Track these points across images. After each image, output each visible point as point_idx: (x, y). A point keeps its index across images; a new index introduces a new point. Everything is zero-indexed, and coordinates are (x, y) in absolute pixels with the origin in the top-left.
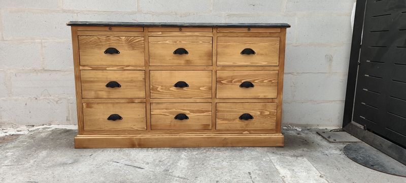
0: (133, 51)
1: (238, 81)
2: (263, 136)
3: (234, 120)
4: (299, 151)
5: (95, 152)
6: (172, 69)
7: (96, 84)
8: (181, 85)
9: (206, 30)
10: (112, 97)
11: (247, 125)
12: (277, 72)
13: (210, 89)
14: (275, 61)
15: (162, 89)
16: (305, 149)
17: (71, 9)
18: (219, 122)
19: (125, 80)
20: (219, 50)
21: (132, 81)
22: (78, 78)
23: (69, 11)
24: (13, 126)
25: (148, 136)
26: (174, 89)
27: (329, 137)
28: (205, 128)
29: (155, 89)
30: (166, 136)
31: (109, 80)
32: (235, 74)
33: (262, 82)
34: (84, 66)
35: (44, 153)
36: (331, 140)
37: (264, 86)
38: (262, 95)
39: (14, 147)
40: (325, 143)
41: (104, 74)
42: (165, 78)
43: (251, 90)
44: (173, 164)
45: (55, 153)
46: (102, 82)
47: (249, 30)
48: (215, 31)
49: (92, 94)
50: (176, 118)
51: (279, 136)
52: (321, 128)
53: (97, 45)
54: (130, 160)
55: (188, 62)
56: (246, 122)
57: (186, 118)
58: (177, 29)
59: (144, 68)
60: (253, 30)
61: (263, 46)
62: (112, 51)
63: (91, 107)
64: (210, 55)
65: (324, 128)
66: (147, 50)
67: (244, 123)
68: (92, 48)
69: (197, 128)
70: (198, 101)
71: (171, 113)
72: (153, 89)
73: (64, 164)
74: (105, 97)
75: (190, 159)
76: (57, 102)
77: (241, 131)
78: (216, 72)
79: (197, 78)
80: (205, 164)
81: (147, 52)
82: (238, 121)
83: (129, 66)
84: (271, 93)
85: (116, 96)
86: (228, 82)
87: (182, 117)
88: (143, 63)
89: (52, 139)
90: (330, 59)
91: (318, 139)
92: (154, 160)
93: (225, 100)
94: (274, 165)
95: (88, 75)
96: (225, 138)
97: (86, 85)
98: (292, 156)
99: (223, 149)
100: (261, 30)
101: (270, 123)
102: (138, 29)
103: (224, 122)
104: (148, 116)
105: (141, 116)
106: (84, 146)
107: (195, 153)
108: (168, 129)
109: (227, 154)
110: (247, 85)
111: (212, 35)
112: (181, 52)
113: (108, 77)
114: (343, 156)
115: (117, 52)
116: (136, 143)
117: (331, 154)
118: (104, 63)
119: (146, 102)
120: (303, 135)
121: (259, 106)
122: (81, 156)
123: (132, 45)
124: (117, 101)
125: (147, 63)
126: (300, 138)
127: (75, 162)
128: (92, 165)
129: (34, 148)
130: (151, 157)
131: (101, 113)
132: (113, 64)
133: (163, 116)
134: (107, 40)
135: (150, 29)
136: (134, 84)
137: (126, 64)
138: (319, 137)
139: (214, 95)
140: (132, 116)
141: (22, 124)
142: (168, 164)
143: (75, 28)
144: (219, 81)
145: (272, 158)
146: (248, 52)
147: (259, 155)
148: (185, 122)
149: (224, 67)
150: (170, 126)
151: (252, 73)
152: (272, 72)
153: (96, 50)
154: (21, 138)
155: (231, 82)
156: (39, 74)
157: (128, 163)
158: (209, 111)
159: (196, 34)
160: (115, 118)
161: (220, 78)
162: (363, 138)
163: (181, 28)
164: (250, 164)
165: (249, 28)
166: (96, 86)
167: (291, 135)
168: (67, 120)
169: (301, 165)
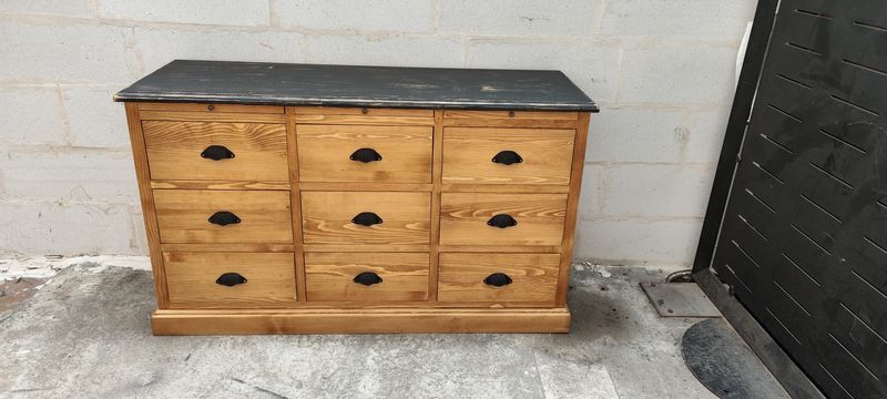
0: (260, 154)
1: (485, 214)
2: (530, 314)
3: (473, 284)
4: (596, 346)
5: (195, 347)
6: (348, 188)
7: (188, 216)
8: (367, 219)
9: (420, 113)
10: (222, 240)
11: (499, 293)
12: (565, 196)
13: (428, 226)
14: (563, 175)
15: (326, 226)
16: (609, 339)
17: (119, 17)
18: (443, 287)
19: (249, 208)
20: (447, 153)
21: (263, 212)
22: (149, 204)
23: (114, 22)
24: (19, 256)
25: (301, 313)
26: (352, 226)
27: (661, 302)
28: (416, 298)
29: (313, 227)
30: (337, 313)
31: (216, 209)
32: (479, 201)
33: (534, 215)
34: (159, 181)
35: (91, 351)
36: (664, 310)
37: (537, 222)
38: (531, 240)
39: (29, 329)
40: (649, 319)
41: (202, 197)
42: (332, 207)
43: (509, 230)
44: (349, 386)
45: (115, 349)
46: (201, 212)
47: (512, 114)
48: (438, 114)
49: (181, 236)
50: (357, 280)
51: (562, 313)
52: (650, 268)
53: (184, 139)
54: (267, 375)
55: (381, 176)
56: (497, 289)
57: (377, 280)
58: (359, 111)
59: (288, 187)
60: (520, 116)
61: (541, 148)
62: (217, 153)
63: (179, 260)
64: (429, 163)
65: (657, 268)
66: (293, 149)
67: (493, 290)
68: (174, 146)
69: (399, 298)
70: (402, 248)
71: (346, 271)
72: (308, 227)
73: (135, 386)
74: (209, 240)
75: (383, 372)
76: (106, 212)
77: (486, 306)
78: (439, 195)
79: (401, 206)
80: (413, 388)
81: (293, 154)
82: (481, 286)
83: (256, 182)
84: (551, 236)
85: (230, 239)
86: (465, 215)
87: (368, 279)
88: (285, 177)
89: (105, 304)
90: (683, 136)
91: (637, 304)
92: (313, 374)
93: (456, 249)
94: (543, 391)
95: (166, 198)
96: (455, 318)
97: (165, 217)
98: (580, 362)
99: (449, 339)
100: (537, 116)
101: (547, 290)
102: (272, 109)
103: (453, 288)
104: (300, 277)
105: (285, 277)
106: (173, 331)
107: (394, 352)
108: (342, 301)
109: (457, 356)
110: (503, 221)
111: (432, 123)
112: (366, 156)
113: (214, 203)
114: (678, 361)
115: (229, 155)
116: (278, 327)
117: (656, 354)
118: (201, 176)
119: (296, 251)
120: (612, 292)
121: (526, 259)
122: (168, 360)
123: (260, 141)
124: (234, 249)
125: (294, 176)
126: (606, 302)
127: (158, 379)
128: (191, 389)
129: (70, 334)
130: (307, 365)
131: (201, 271)
132: (222, 177)
133: (330, 277)
134: (205, 131)
135: (299, 110)
136: (268, 217)
137: (248, 178)
138: (642, 300)
139: (434, 239)
140: (267, 277)
141: (36, 253)
142: (341, 388)
144: (445, 213)
145: (543, 367)
146: (508, 158)
147: (518, 358)
148: (374, 288)
149: (456, 188)
150: (345, 294)
151: (514, 198)
152: (554, 197)
153: (184, 151)
154: (42, 297)
155: (470, 214)
156: (60, 155)
157: (262, 382)
158: (425, 268)
159: (398, 120)
160: (231, 280)
161: (449, 207)
162: (725, 311)
163: (365, 108)
164: (498, 386)
165: (512, 110)
166: (187, 220)
167: (587, 293)
168: (131, 246)
169: (594, 389)
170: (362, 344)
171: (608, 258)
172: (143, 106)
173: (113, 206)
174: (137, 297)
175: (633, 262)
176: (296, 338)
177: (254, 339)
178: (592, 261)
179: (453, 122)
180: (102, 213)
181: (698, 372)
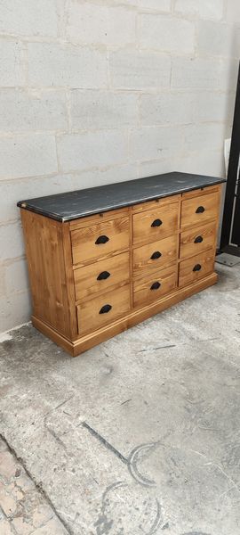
0: (119, 235)
1: (193, 238)
2: (206, 279)
3: (189, 273)
5: (101, 351)
6: (149, 242)
7: (88, 280)
8: (156, 256)
10: (102, 288)
11: (198, 274)
12: (216, 222)
13: (176, 251)
14: (215, 212)
15: (142, 265)
18: (181, 279)
19: (113, 266)
20: (183, 213)
21: (119, 266)
22: (71, 280)
25: (134, 315)
26: (151, 261)
27: (225, 263)
28: (171, 288)
29: (137, 267)
31: (100, 272)
32: (193, 232)
34: (77, 264)
35: (58, 377)
36: (229, 264)
37: (208, 236)
38: (207, 245)
40: (229, 269)
41: (95, 267)
42: (144, 254)
43: (201, 243)
44: (183, 331)
45: (67, 371)
46: (94, 276)
49: (84, 293)
50: (152, 288)
51: (215, 275)
53: (88, 236)
54: (149, 343)
55: (161, 231)
56: (197, 272)
57: (159, 285)
58: (155, 201)
59: (129, 249)
60: (205, 189)
62: (102, 240)
63: (85, 307)
64: (175, 221)
66: (131, 229)
67: (195, 274)
68: (84, 242)
69: (166, 290)
70: (167, 266)
71: (148, 285)
72: (135, 268)
73: (107, 375)
74: (97, 290)
75: (186, 321)
77: (192, 282)
78: (179, 235)
79: (167, 245)
81: (131, 231)
82: (192, 273)
83: (116, 251)
85: (106, 286)
86: (187, 241)
87: (156, 286)
88: (128, 244)
92: (164, 334)
93: (185, 259)
95: (80, 273)
97: (79, 285)
100: (209, 189)
102: (124, 210)
103: (184, 278)
104: (132, 296)
105: (126, 298)
106: (82, 350)
110: (199, 240)
111: (178, 201)
112: (157, 223)
113: (99, 268)
115: (107, 239)
118: (95, 255)
119: (130, 282)
121: (205, 255)
122: (100, 360)
123: (119, 227)
124: (107, 291)
125: (132, 242)
128: (131, 363)
130: (157, 333)
131: (93, 310)
132: (103, 253)
133: (143, 291)
134: (97, 229)
136: (121, 268)
137: (114, 250)
139: (178, 256)
140: (119, 301)
144: (181, 242)
146: (200, 210)
147: (217, 296)
148: (158, 289)
149: (185, 229)
150: (148, 297)
151: (202, 228)
152: (213, 223)
155: (189, 240)
157: (153, 346)
158: (174, 272)
159: (167, 202)
160: (106, 309)
161: (183, 239)
163: (157, 200)
165: (202, 188)
166: (88, 283)
172: (72, 223)
174: (29, 350)
176: (134, 328)
177: (119, 336)
179: (184, 198)
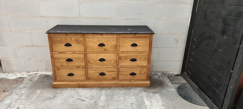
0: (77, 45)
1: (129, 58)
2: (141, 82)
3: (127, 75)
4: (157, 90)
5: (62, 90)
6: (98, 53)
8: (102, 60)
9: (114, 35)
10: (69, 65)
11: (133, 77)
12: (148, 54)
13: (116, 61)
14: (147, 49)
15: (93, 62)
16: (160, 88)
18: (120, 76)
19: (75, 58)
20: (120, 44)
21: (78, 58)
22: (52, 57)
23: (44, 16)
24: (19, 72)
25: (87, 83)
26: (99, 62)
27: (173, 80)
28: (114, 79)
29: (90, 62)
30: (95, 83)
31: (67, 58)
32: (128, 55)
33: (141, 58)
34: (55, 52)
35: (39, 92)
36: (173, 82)
37: (141, 60)
38: (140, 65)
39: (24, 87)
40: (170, 84)
41: (64, 55)
42: (94, 57)
43: (135, 62)
44: (98, 98)
45: (44, 91)
46: (64, 59)
47: (135, 35)
48: (118, 35)
49: (59, 64)
50: (100, 74)
51: (148, 82)
52: (171, 73)
53: (61, 42)
54: (79, 96)
55: (105, 50)
56: (133, 76)
57: (105, 74)
59: (84, 53)
60: (137, 35)
61: (142, 43)
62: (68, 45)
63: (59, 70)
64: (116, 46)
65: (172, 73)
66: (85, 44)
67: (132, 77)
68: (59, 44)
69: (110, 79)
70: (110, 67)
71: (97, 72)
72: (88, 62)
73: (49, 98)
74: (66, 65)
75: (106, 95)
76: (40, 61)
77: (130, 80)
78: (119, 54)
79: (110, 57)
80: (113, 98)
81: (85, 45)
82: (129, 76)
83: (76, 52)
84: (145, 64)
85: (71, 65)
86: (124, 58)
87: (102, 74)
88: (83, 50)
89: (41, 82)
90: (177, 41)
91: (167, 81)
92: (90, 96)
93: (123, 67)
94: (144, 99)
95: (57, 56)
96: (123, 84)
97: (56, 60)
98: (153, 93)
99: (122, 88)
100: (141, 35)
101: (144, 77)
102: (80, 35)
103: (123, 76)
104: (87, 74)
105: (83, 74)
106: (57, 87)
107: (109, 91)
108: (96, 80)
109: (123, 92)
110: (134, 60)
111: (117, 37)
112: (102, 45)
113: (67, 56)
114: (176, 93)
115: (71, 45)
116: (81, 86)
117: (171, 91)
118: (64, 50)
119: (86, 68)
120: (161, 78)
121: (139, 69)
122: (56, 93)
123: (78, 42)
124: (72, 67)
125: (85, 50)
126: (160, 80)
127: (54, 97)
128: (62, 99)
129: (33, 88)
130: (88, 94)
131: (64, 73)
132: (69, 50)
133: (94, 74)
134: (65, 40)
135: (86, 35)
136: (79, 60)
137: (75, 51)
138: (168, 80)
139: (118, 64)
140: (79, 74)
141: (24, 71)
142: (97, 98)
143: (49, 34)
144: (120, 58)
145: (144, 94)
146: (134, 45)
147: (138, 92)
148: (104, 76)
149: (122, 52)
150: (97, 78)
151: (136, 54)
152: (145, 54)
153: (60, 44)
154: (26, 81)
155: (126, 58)
156: (30, 48)
157: (78, 97)
158: (115, 71)
159: (109, 37)
160: (71, 75)
161: (121, 57)
162: (188, 82)
163: (101, 34)
164: (133, 98)
165: (135, 34)
166: (61, 61)
167: (155, 79)
168: (46, 69)
169: (156, 98)
170: (101, 90)
171: (160, 71)
172: (52, 34)
173: (42, 60)
174: (48, 80)
175: (167, 72)
176: (86, 88)
177: (76, 89)
178: (156, 72)
179: (121, 37)
180: (39, 61)
181: (180, 95)
